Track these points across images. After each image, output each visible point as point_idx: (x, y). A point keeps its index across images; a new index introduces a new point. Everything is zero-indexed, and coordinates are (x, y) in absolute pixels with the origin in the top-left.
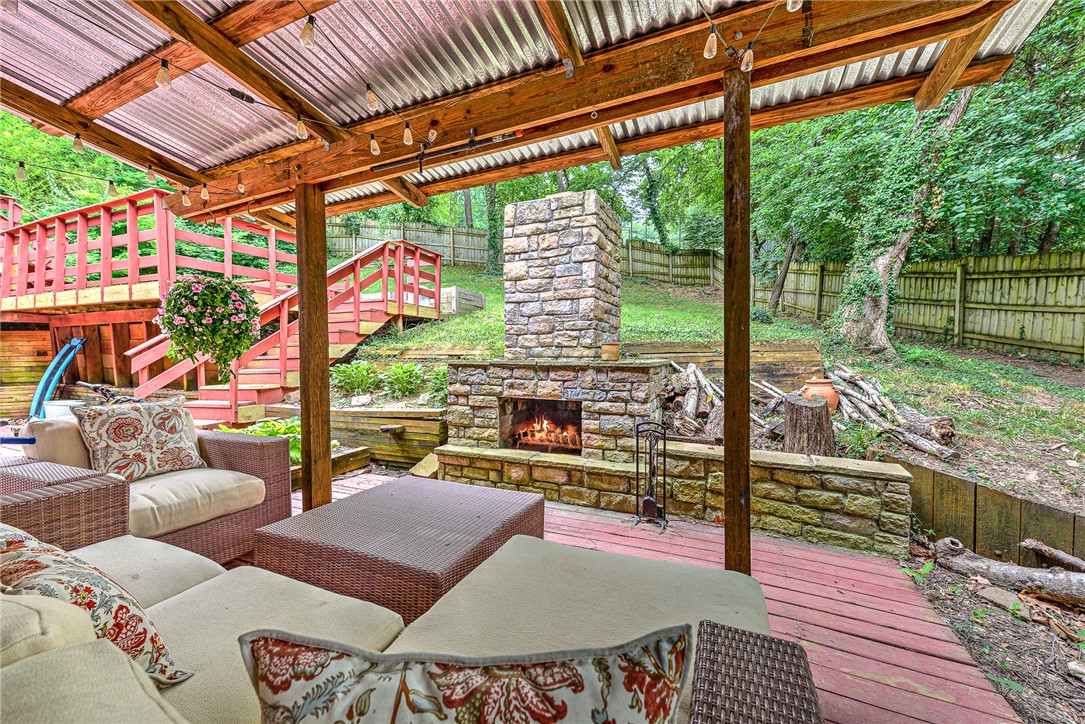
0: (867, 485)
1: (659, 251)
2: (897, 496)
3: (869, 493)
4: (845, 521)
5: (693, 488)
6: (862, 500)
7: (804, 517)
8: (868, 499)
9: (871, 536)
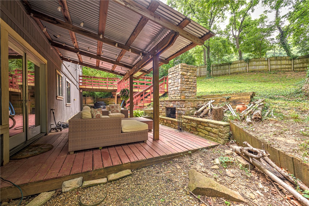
0: (216, 126)
1: (286, 59)
2: (221, 129)
3: (216, 128)
4: (213, 135)
5: (189, 126)
6: (215, 130)
7: (206, 133)
8: (216, 129)
9: (217, 138)
